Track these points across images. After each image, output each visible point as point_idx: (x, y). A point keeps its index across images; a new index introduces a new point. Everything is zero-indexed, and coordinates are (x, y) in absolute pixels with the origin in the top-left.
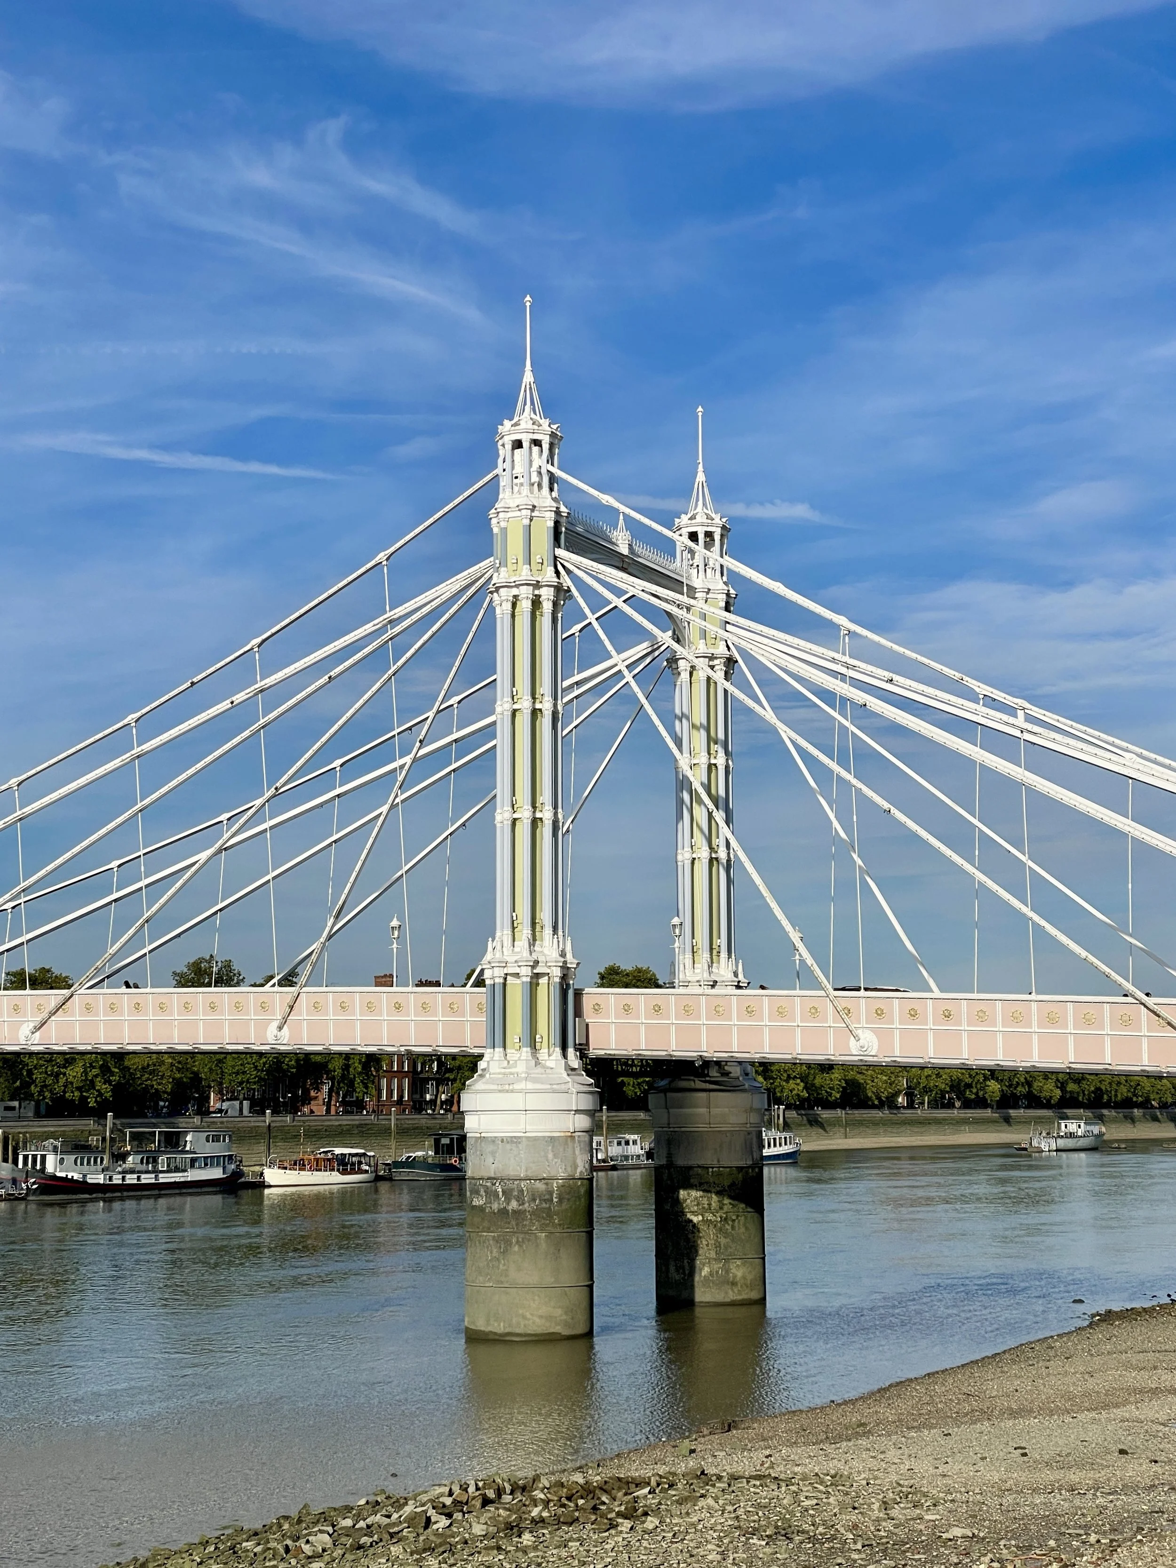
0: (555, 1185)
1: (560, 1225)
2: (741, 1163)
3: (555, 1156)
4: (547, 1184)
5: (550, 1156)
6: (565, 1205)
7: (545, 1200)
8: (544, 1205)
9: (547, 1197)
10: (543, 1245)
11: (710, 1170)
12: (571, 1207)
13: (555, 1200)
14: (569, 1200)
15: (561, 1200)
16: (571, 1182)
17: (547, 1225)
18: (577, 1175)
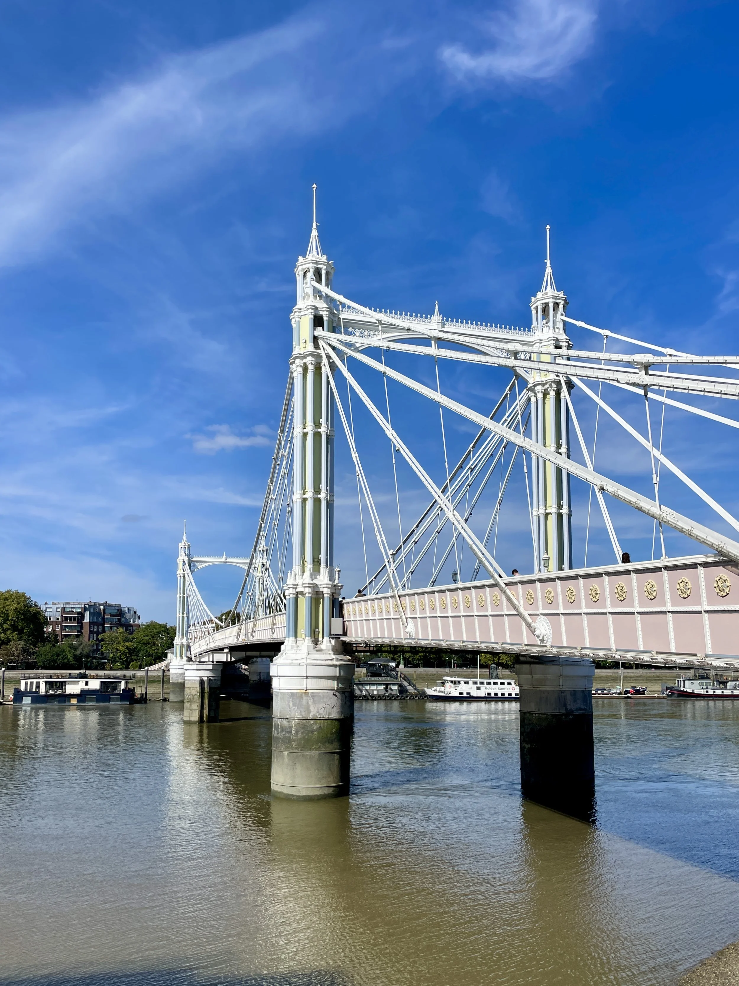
0: (293, 723)
1: (296, 748)
2: (556, 712)
3: (294, 705)
4: (289, 722)
5: (291, 704)
6: (300, 735)
7: (287, 732)
8: (287, 735)
9: (288, 730)
10: (286, 760)
11: (534, 715)
12: (304, 737)
13: (293, 732)
14: (302, 732)
15: (297, 732)
16: (304, 721)
17: (288, 748)
18: (310, 717)
